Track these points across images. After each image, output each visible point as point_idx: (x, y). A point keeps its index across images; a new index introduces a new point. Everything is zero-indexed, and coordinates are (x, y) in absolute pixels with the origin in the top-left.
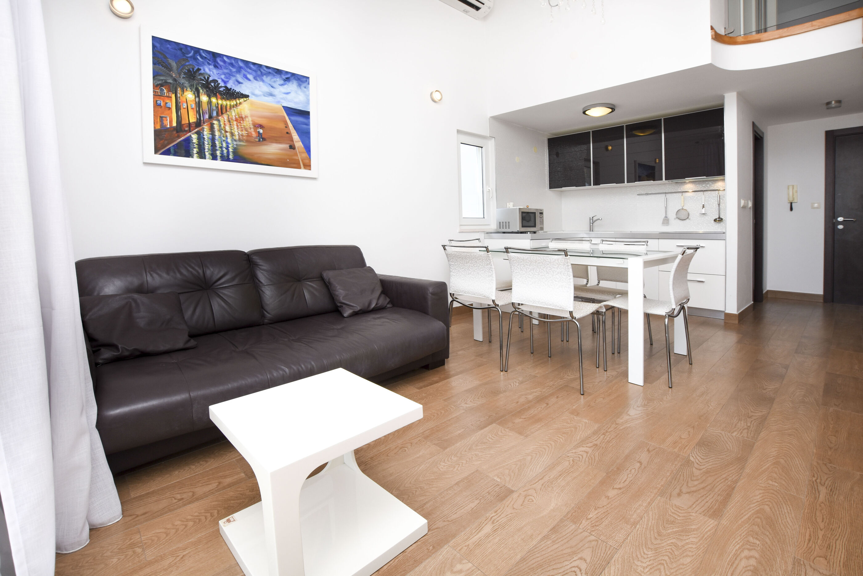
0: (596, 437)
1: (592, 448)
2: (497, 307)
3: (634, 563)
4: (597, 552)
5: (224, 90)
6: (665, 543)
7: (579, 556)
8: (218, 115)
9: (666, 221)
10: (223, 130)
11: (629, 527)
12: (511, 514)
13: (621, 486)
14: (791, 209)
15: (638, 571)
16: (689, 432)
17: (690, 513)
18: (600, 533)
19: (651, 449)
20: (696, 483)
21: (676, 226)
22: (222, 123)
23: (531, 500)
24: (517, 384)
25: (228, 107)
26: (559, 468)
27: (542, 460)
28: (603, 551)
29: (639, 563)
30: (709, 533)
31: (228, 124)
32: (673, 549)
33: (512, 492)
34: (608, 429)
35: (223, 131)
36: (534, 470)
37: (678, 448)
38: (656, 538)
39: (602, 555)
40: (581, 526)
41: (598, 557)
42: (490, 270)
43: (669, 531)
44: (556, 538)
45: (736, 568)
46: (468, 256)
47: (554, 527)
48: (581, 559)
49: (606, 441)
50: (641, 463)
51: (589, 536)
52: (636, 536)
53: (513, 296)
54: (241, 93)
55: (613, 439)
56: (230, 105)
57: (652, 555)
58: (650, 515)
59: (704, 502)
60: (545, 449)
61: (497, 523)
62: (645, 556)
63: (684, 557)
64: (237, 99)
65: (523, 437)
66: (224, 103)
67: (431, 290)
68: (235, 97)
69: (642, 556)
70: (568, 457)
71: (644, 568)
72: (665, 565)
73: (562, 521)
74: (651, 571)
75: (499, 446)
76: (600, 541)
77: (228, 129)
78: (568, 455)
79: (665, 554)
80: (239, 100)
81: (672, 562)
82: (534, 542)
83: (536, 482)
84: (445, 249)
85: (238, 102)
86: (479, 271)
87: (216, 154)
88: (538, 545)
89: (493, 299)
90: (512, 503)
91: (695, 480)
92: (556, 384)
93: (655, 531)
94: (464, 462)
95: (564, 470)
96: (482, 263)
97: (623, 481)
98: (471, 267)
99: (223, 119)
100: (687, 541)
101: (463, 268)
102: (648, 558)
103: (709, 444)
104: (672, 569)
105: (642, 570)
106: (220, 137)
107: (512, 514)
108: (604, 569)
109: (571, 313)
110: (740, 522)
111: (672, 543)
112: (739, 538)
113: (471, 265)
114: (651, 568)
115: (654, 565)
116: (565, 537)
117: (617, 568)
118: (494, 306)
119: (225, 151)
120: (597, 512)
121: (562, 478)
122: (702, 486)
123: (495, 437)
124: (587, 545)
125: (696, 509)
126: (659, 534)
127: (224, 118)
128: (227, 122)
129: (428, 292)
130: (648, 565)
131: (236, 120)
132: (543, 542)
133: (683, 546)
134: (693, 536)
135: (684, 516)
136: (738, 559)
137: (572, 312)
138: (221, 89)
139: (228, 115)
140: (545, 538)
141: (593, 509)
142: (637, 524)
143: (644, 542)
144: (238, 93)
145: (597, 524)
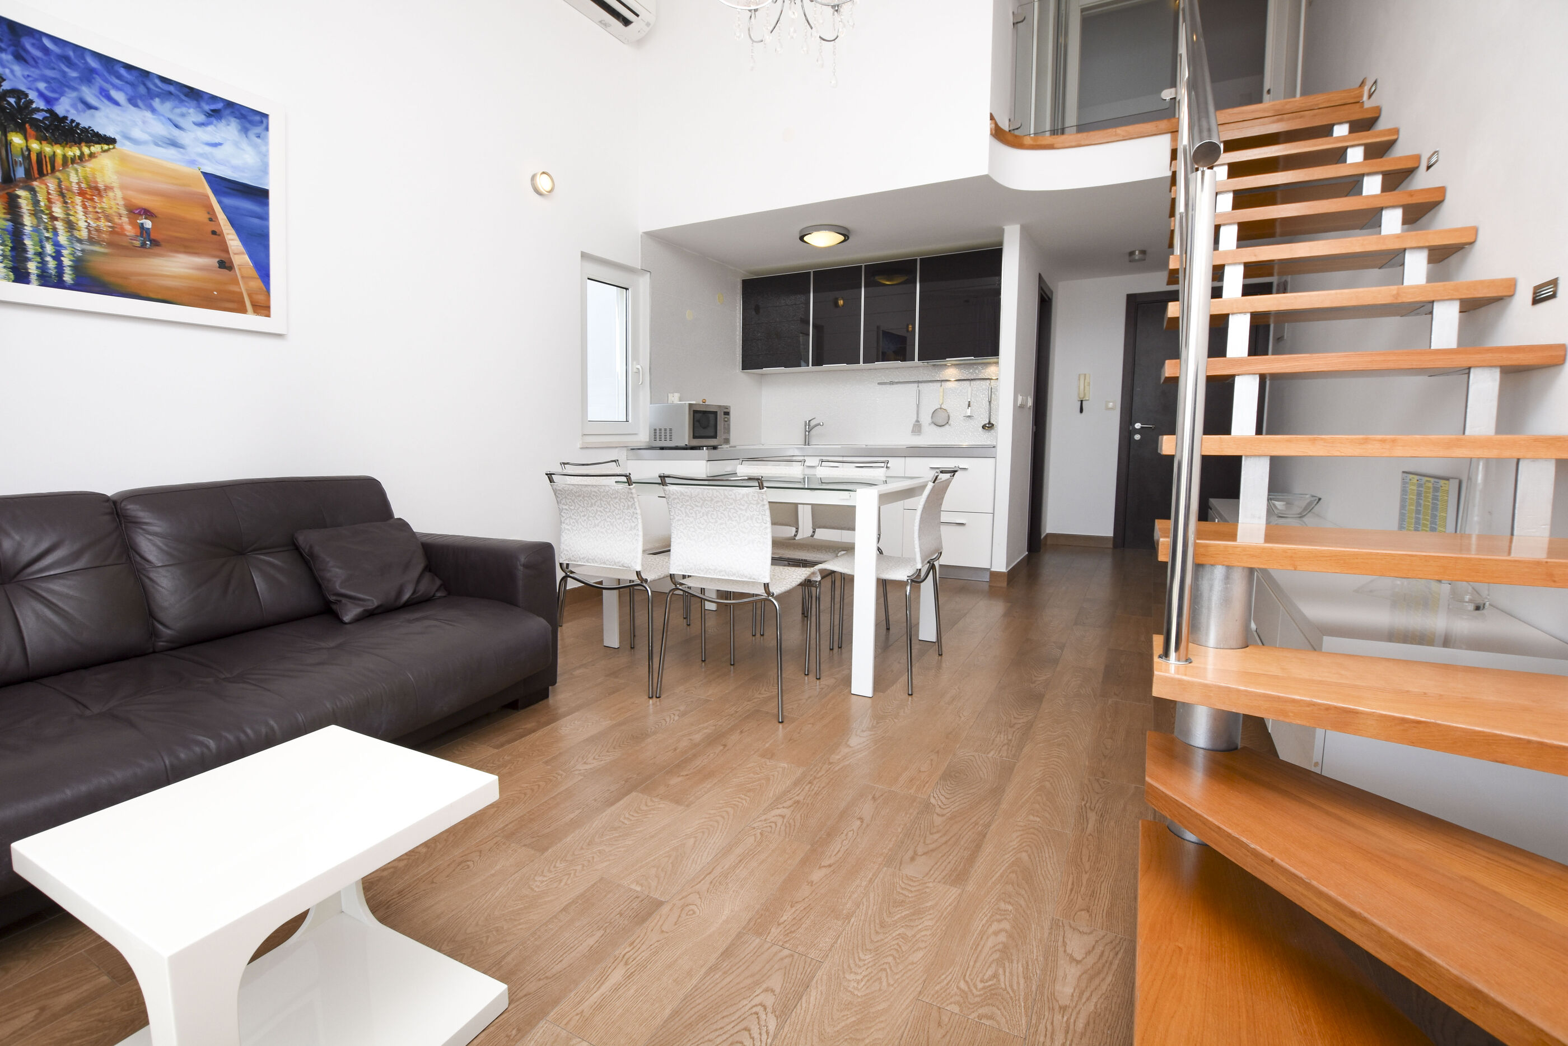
0: (798, 788)
1: (792, 808)
3: (844, 977)
4: (791, 972)
6: (890, 937)
7: (764, 986)
8: (29, 176)
9: (917, 428)
10: (46, 214)
11: (840, 923)
13: (831, 861)
15: (849, 989)
16: (932, 760)
18: (798, 943)
19: (877, 795)
21: (931, 437)
22: (42, 197)
23: (691, 912)
24: (676, 718)
25: (59, 160)
26: (739, 851)
27: (712, 842)
28: (801, 969)
29: (852, 977)
31: (58, 200)
32: (901, 943)
33: (661, 904)
34: (818, 773)
35: (44, 216)
36: (699, 860)
37: (915, 787)
38: (877, 933)
39: (799, 976)
40: (768, 937)
41: (792, 981)
42: (632, 517)
43: (896, 918)
44: (730, 965)
46: (594, 492)
47: (727, 949)
48: (766, 990)
49: (814, 792)
50: (861, 819)
51: (781, 951)
52: (849, 935)
53: (672, 562)
54: (93, 130)
55: (823, 788)
56: (65, 157)
57: (870, 960)
58: (871, 899)
62: (861, 964)
63: (914, 952)
64: (83, 144)
66: (48, 149)
68: (77, 140)
69: (856, 965)
70: (754, 828)
71: (858, 983)
72: (888, 970)
73: (739, 935)
74: (868, 984)
76: (796, 956)
77: (58, 211)
78: (753, 826)
79: (889, 953)
80: (89, 147)
81: (898, 964)
83: (702, 880)
85: (86, 151)
86: (614, 520)
87: (27, 269)
89: (638, 570)
92: (740, 709)
93: (877, 921)
95: (747, 852)
96: (619, 505)
97: (834, 853)
99: (43, 186)
100: (920, 927)
102: (865, 965)
104: (897, 973)
105: (856, 985)
106: (36, 229)
108: (801, 998)
111: (899, 934)
114: (868, 980)
115: (873, 975)
116: (744, 961)
117: (819, 993)
119: (52, 264)
120: (794, 909)
121: (743, 865)
123: (636, 815)
124: (776, 967)
126: (882, 925)
127: (47, 187)
128: (54, 196)
130: (864, 977)
131: (82, 193)
132: (709, 978)
133: (914, 936)
134: (929, 917)
135: (918, 890)
139: (59, 179)
140: (713, 969)
141: (789, 907)
142: (852, 916)
143: (860, 942)
144: (85, 130)
145: (793, 930)
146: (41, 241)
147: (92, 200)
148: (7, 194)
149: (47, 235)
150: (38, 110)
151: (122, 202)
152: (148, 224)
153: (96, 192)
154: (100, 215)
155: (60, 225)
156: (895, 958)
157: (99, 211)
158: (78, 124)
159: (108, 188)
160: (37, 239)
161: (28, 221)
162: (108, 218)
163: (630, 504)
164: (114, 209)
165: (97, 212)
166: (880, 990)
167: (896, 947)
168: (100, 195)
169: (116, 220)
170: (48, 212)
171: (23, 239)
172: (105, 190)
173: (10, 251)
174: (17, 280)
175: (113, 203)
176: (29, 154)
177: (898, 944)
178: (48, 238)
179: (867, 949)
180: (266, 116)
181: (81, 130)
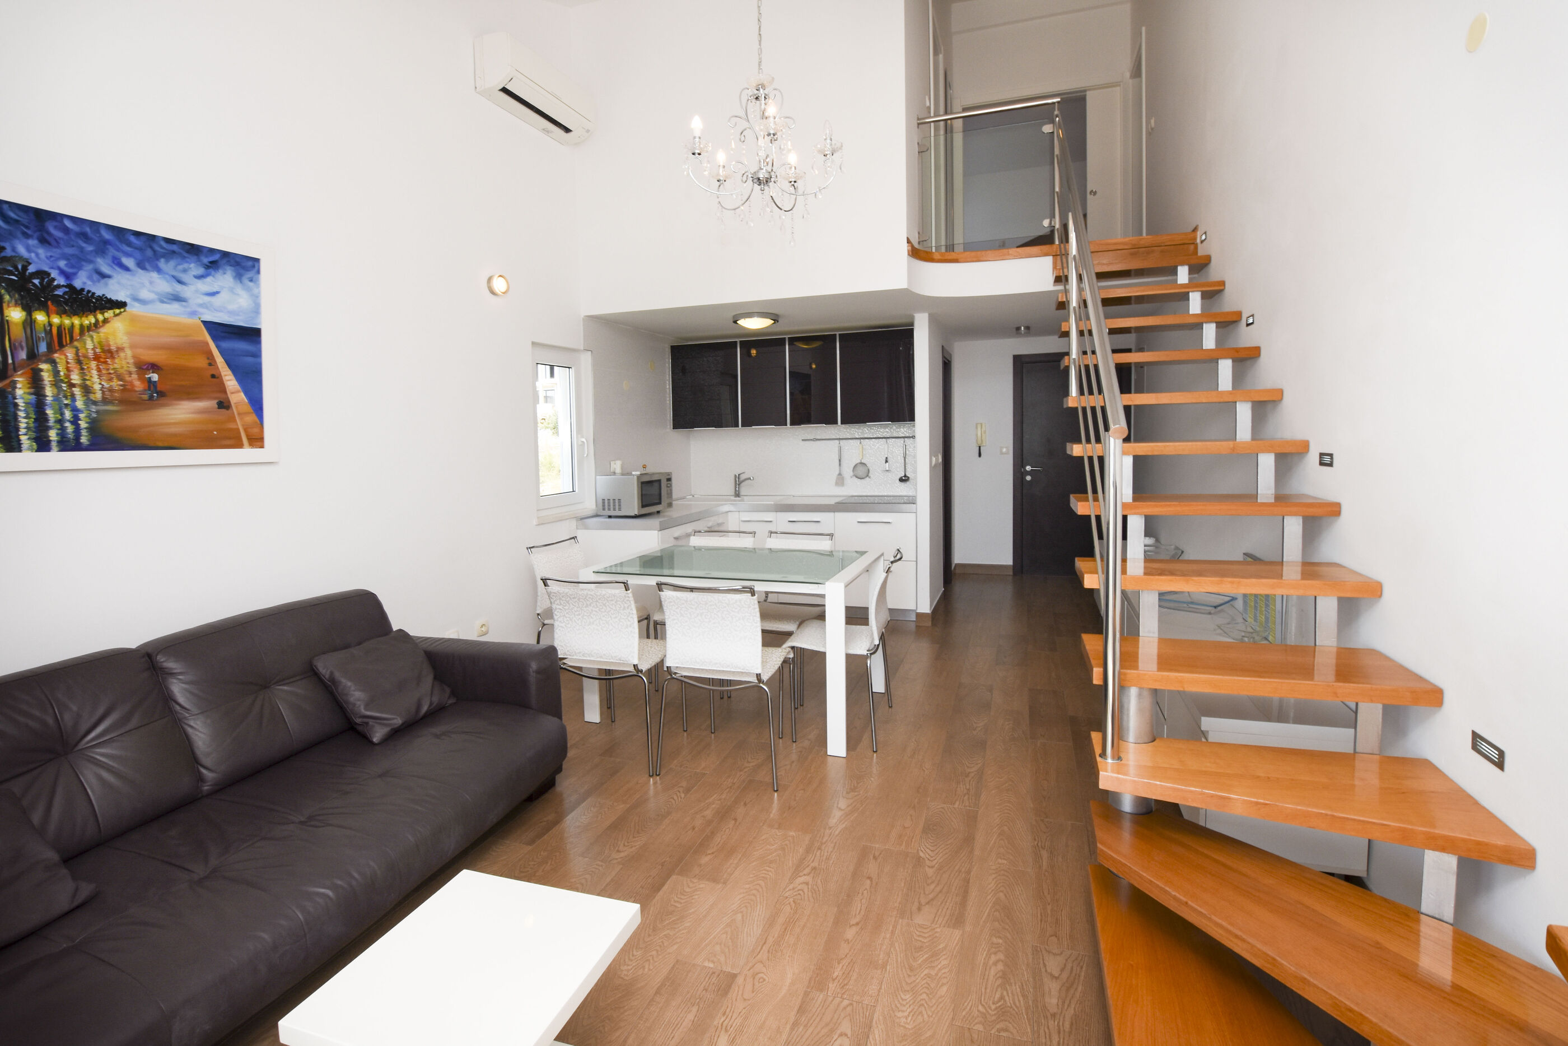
0: (811, 856)
1: (812, 875)
2: (640, 675)
3: (895, 1016)
4: (855, 1018)
5: (65, 293)
6: (920, 978)
7: (839, 1032)
8: (51, 349)
10: (65, 383)
11: (879, 971)
12: (744, 1008)
13: (857, 920)
14: (980, 455)
15: (901, 1024)
16: (911, 816)
17: (934, 929)
18: (853, 993)
19: (877, 854)
20: (932, 886)
22: (61, 368)
23: (761, 980)
25: (77, 330)
26: (781, 920)
27: (757, 915)
28: (861, 1015)
29: (900, 1014)
30: (957, 948)
31: (75, 368)
32: (928, 982)
33: (734, 976)
34: (822, 839)
35: (64, 385)
36: (752, 933)
37: (904, 843)
38: (909, 976)
39: (861, 1020)
40: (829, 992)
41: (858, 1024)
43: (920, 961)
44: (807, 1019)
45: (987, 979)
47: (800, 1007)
48: (841, 1035)
49: (825, 857)
50: (869, 878)
51: (842, 1002)
52: (889, 981)
54: (106, 297)
55: (832, 852)
56: (82, 326)
57: (910, 998)
58: (897, 948)
59: (945, 910)
60: (754, 895)
61: (732, 1029)
62: (904, 1003)
64: (98, 312)
65: (720, 885)
66: (67, 322)
67: (534, 666)
68: (92, 308)
69: (901, 1004)
70: (787, 898)
71: (906, 1019)
72: (925, 1005)
73: (806, 994)
74: (914, 1018)
75: (693, 910)
76: (855, 1003)
77: (76, 378)
78: (785, 895)
79: (922, 991)
80: (103, 314)
82: (784, 1037)
83: (760, 950)
84: (546, 585)
85: (100, 317)
86: (610, 619)
88: (790, 1039)
89: (635, 664)
90: (740, 993)
91: (931, 883)
93: (907, 966)
94: (654, 953)
95: (788, 920)
96: (615, 606)
97: (857, 914)
98: (594, 613)
99: (63, 357)
100: (939, 967)
101: (579, 615)
102: (907, 1003)
103: (935, 828)
104: (932, 1007)
106: (56, 398)
107: (746, 1009)
108: (868, 1037)
109: (758, 676)
110: (981, 923)
111: (926, 975)
112: (984, 942)
113: (594, 609)
115: (915, 1010)
116: (816, 1014)
117: (880, 1031)
118: (635, 673)
120: (841, 965)
121: (788, 933)
122: (938, 889)
125: (939, 922)
126: (911, 969)
127: (66, 357)
128: (73, 364)
129: (531, 669)
131: (97, 358)
132: (794, 1032)
133: (937, 975)
134: (944, 957)
135: (930, 936)
136: (988, 968)
137: (760, 674)
138: (59, 292)
139: (77, 348)
140: (795, 1024)
141: (837, 964)
142: (887, 965)
143: (899, 985)
144: (100, 298)
145: (846, 982)
146: (61, 409)
147: (105, 363)
148: (32, 369)
149: (66, 402)
150: (59, 286)
151: (131, 361)
152: (155, 377)
153: (109, 355)
154: (112, 376)
155: (77, 391)
156: (927, 994)
157: (112, 372)
158: (94, 294)
159: (120, 349)
160: (57, 407)
161: (49, 392)
162: (120, 378)
163: (626, 605)
164: (125, 368)
165: (110, 374)
166: (924, 1021)
167: (926, 985)
168: (113, 357)
169: (128, 378)
170: (66, 380)
171: (45, 410)
172: (117, 351)
173: (34, 422)
174: (39, 450)
175: (124, 362)
176: (51, 330)
177: (927, 983)
178: (67, 405)
179: (905, 991)
180: (257, 260)
181: (97, 299)
